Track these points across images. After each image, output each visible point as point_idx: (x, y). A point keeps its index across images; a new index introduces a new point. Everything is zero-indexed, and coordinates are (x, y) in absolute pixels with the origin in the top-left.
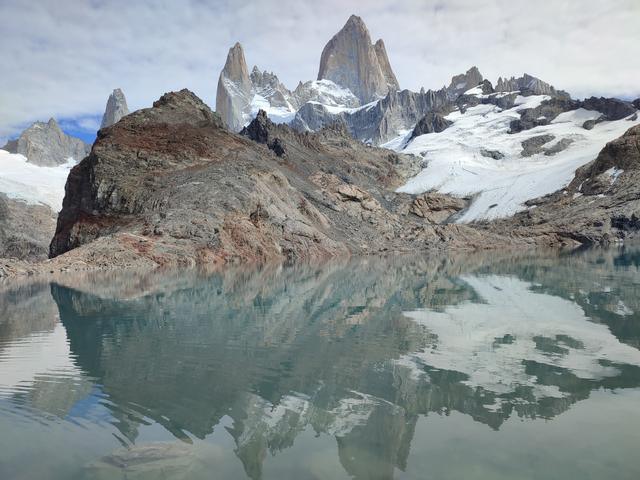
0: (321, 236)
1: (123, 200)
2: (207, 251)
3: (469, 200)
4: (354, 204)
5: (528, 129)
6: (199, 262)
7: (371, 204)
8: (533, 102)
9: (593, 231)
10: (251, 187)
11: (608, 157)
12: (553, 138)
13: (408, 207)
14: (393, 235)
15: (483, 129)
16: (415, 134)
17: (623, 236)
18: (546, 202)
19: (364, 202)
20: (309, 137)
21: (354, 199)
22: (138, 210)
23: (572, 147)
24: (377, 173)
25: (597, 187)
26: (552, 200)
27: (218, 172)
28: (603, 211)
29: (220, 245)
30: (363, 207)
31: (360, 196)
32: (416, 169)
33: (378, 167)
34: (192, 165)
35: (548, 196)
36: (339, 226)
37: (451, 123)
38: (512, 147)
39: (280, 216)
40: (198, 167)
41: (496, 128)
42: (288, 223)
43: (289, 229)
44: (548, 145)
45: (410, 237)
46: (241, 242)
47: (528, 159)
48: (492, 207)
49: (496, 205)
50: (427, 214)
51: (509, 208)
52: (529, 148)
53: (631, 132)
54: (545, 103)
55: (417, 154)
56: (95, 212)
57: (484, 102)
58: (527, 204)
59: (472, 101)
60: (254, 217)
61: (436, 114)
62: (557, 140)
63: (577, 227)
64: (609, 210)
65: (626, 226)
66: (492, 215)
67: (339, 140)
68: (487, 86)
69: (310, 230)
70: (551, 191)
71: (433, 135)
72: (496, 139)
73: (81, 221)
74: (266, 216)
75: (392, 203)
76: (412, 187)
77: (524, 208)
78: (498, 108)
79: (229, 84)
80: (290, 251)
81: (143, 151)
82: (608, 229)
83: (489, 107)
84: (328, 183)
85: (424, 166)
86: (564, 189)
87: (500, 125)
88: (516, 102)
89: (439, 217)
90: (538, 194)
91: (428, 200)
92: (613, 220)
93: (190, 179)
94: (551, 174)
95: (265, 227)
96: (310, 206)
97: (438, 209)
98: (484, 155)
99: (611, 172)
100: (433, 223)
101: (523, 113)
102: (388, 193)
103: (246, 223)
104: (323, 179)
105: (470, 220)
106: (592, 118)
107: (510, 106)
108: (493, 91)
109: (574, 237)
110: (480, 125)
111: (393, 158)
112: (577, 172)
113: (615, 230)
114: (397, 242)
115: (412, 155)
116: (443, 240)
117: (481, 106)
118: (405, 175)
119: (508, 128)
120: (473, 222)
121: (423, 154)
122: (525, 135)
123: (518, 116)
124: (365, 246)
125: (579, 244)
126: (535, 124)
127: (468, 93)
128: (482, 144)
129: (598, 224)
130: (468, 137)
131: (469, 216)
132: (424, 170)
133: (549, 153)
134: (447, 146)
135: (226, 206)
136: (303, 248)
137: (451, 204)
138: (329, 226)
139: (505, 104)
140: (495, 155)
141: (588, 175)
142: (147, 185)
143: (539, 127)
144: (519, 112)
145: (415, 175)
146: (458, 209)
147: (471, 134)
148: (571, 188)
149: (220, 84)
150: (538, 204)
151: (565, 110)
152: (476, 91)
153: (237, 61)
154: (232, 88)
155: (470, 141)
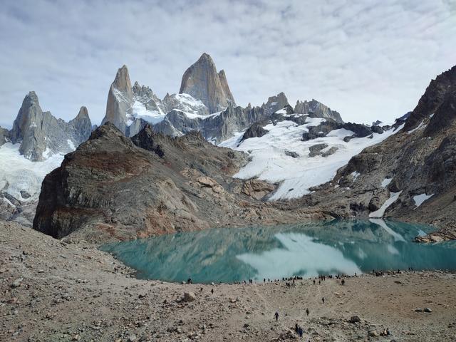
0: (195, 218)
1: (86, 199)
2: (141, 231)
3: (277, 185)
4: (208, 190)
5: (313, 139)
6: (138, 238)
7: (218, 189)
8: (316, 122)
9: (340, 211)
10: (157, 191)
11: (353, 165)
12: (327, 146)
13: (240, 189)
14: (233, 214)
15: (286, 137)
16: (245, 137)
17: (355, 215)
18: (320, 190)
19: (214, 188)
20: (178, 140)
21: (208, 186)
22: (96, 206)
23: (337, 153)
24: (221, 165)
25: (346, 183)
26: (324, 187)
27: (140, 183)
28: (347, 199)
29: (146, 227)
30: (214, 191)
31: (211, 184)
32: (245, 161)
33: (221, 160)
34: (123, 178)
35: (322, 185)
36: (203, 210)
37: (267, 131)
38: (304, 150)
39: (173, 207)
40: (127, 179)
41: (294, 137)
42: (178, 211)
43: (178, 215)
44: (324, 150)
45: (242, 216)
46: (155, 225)
47: (312, 158)
48: (290, 190)
49: (292, 189)
50: (252, 194)
51: (299, 192)
52: (314, 151)
53: (365, 151)
54: (323, 123)
55: (246, 152)
56: (67, 205)
57: (288, 119)
58: (310, 189)
59: (280, 118)
60: (160, 209)
61: (258, 125)
62: (330, 147)
63: (333, 208)
64: (349, 199)
65: (357, 209)
66: (291, 196)
67: (196, 142)
68: (290, 110)
69: (189, 215)
70: (323, 182)
71: (256, 139)
72: (294, 144)
73: (58, 210)
74: (165, 208)
75: (231, 185)
76: (242, 174)
77: (308, 192)
78: (295, 124)
79: (117, 92)
80: (179, 228)
81: (94, 170)
82: (348, 210)
83: (291, 122)
84: (192, 175)
85: (250, 160)
86: (330, 182)
87: (297, 135)
88: (306, 121)
89: (259, 196)
90: (316, 184)
91: (253, 184)
92: (351, 205)
93: (124, 187)
94: (321, 171)
95: (165, 214)
97: (258, 191)
98: (287, 155)
99: (354, 174)
100: (255, 199)
101: (310, 128)
102: (228, 178)
103: (157, 214)
104: (189, 173)
105: (277, 199)
106: (348, 135)
107: (303, 123)
108: (293, 112)
109: (331, 214)
110: (284, 134)
111: (231, 154)
112: (338, 171)
113: (351, 211)
114: (235, 218)
115: (243, 152)
116: (260, 218)
117: (286, 121)
118: (238, 165)
119: (301, 138)
120: (279, 200)
121: (250, 152)
122: (312, 143)
123: (307, 131)
124: (218, 222)
125: (334, 218)
126: (317, 136)
127: (278, 112)
128: (286, 147)
129: (343, 207)
130: (278, 142)
131: (276, 197)
132: (250, 162)
133: (324, 155)
134: (265, 147)
135: (146, 204)
136: (186, 226)
137: (267, 187)
138: (197, 210)
139: (300, 122)
140: (294, 155)
141: (343, 174)
142: (99, 190)
143: (319, 139)
144: (308, 128)
145: (244, 166)
146: (270, 191)
147: (280, 140)
148: (334, 182)
149: (111, 93)
150: (316, 190)
151: (334, 129)
152: (283, 112)
153: (123, 77)
154: (119, 95)
155: (278, 144)
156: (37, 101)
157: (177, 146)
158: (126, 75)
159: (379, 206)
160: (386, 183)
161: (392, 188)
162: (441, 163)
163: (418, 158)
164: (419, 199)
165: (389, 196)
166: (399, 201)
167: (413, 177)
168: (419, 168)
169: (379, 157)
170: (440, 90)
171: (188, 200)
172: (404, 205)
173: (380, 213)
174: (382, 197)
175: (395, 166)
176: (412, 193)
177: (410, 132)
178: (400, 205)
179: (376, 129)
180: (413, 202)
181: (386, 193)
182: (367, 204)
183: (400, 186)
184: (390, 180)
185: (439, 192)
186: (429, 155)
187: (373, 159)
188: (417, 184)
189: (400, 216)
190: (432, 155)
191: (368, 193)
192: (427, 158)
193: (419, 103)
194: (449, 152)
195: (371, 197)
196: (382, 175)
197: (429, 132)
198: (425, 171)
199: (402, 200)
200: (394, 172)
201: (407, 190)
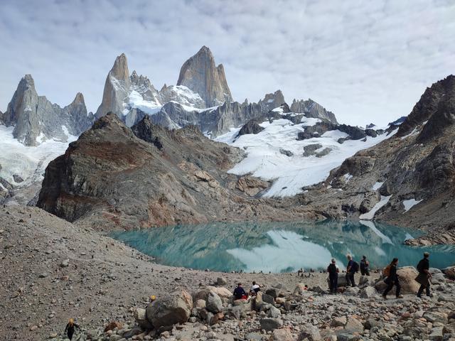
0: (194, 212)
1: (90, 188)
2: (143, 222)
3: (271, 183)
4: (204, 184)
5: (308, 138)
6: (141, 228)
7: (214, 183)
8: (312, 122)
9: (332, 212)
10: (158, 183)
11: (346, 167)
12: (321, 146)
13: (235, 184)
14: (229, 209)
15: (282, 135)
16: (241, 133)
17: (346, 216)
18: (313, 189)
19: (210, 182)
20: (175, 133)
21: (204, 180)
22: (100, 195)
23: (331, 154)
24: (216, 159)
25: (339, 184)
26: (316, 188)
27: (142, 175)
28: (339, 200)
29: (148, 218)
30: (210, 185)
31: (208, 178)
32: (241, 158)
33: (217, 155)
34: (126, 169)
35: (315, 185)
36: (200, 204)
37: (263, 129)
38: (298, 149)
39: (173, 200)
40: (129, 170)
41: (289, 136)
42: (178, 204)
43: (178, 208)
44: (319, 151)
45: (238, 211)
46: (157, 216)
47: (307, 158)
48: (284, 188)
49: (286, 188)
50: (246, 190)
51: (293, 191)
52: (309, 151)
53: (358, 154)
54: (318, 124)
55: (241, 148)
56: (71, 193)
57: (284, 117)
58: (303, 189)
59: (276, 116)
60: (161, 201)
61: (254, 122)
62: (324, 148)
63: (325, 208)
64: (342, 200)
65: (348, 210)
66: (284, 194)
67: (193, 135)
68: (286, 108)
69: (188, 208)
70: (316, 183)
71: (252, 135)
72: (289, 142)
73: (62, 197)
74: (166, 200)
75: (225, 181)
76: (237, 170)
77: (301, 191)
78: (291, 123)
79: (114, 81)
80: (179, 220)
81: (98, 159)
82: (340, 211)
83: (287, 121)
84: (189, 169)
85: (245, 156)
86: (323, 182)
87: (292, 134)
88: (302, 120)
89: (253, 192)
90: (309, 183)
91: (247, 181)
92: (342, 206)
93: (127, 178)
94: (315, 171)
95: (166, 206)
97: (252, 187)
98: (282, 153)
99: (347, 176)
100: (249, 195)
101: (306, 128)
102: (223, 173)
103: (158, 205)
104: (186, 166)
105: (271, 196)
106: (343, 137)
107: (299, 122)
108: (289, 111)
109: (323, 214)
110: (280, 132)
111: (226, 150)
112: (331, 172)
113: (343, 212)
114: (232, 214)
115: (238, 148)
116: (255, 214)
117: (282, 120)
118: (233, 161)
119: (297, 137)
120: (272, 197)
121: (245, 148)
122: (307, 142)
123: (303, 130)
124: (215, 217)
125: (326, 218)
126: (312, 136)
127: (274, 110)
128: (281, 145)
129: (335, 208)
130: (273, 139)
131: (270, 194)
132: (245, 159)
133: (319, 156)
134: (260, 144)
135: (148, 196)
136: (186, 219)
137: (261, 184)
138: (195, 204)
139: (296, 121)
140: (288, 154)
141: (336, 175)
142: (103, 180)
143: (314, 139)
144: (303, 127)
145: (239, 162)
146: (264, 188)
147: (275, 137)
148: (326, 182)
149: (108, 81)
150: (309, 189)
151: (329, 130)
152: (279, 110)
153: (122, 66)
154: (116, 84)
155: (275, 143)
156: (33, 85)
157: (175, 138)
158: (124, 64)
159: (369, 208)
160: (378, 186)
161: (383, 192)
162: (431, 170)
163: (410, 163)
164: (409, 204)
165: (380, 200)
166: (389, 204)
167: (404, 182)
168: (411, 174)
169: (372, 161)
170: (435, 98)
171: (187, 193)
172: (394, 209)
173: (370, 215)
174: (372, 200)
175: (387, 170)
176: (402, 198)
177: (403, 138)
178: (390, 208)
179: (370, 132)
180: (402, 206)
181: (377, 196)
182: (358, 206)
183: (391, 190)
184: (382, 183)
185: (428, 198)
186: (420, 161)
187: (366, 162)
188: (408, 189)
189: (389, 218)
190: (423, 162)
191: (359, 196)
192: (418, 165)
193: (414, 109)
194: (440, 160)
195: (362, 199)
196: (373, 178)
197: (421, 139)
198: (416, 177)
199: (392, 204)
200: (386, 176)
201: (398, 194)
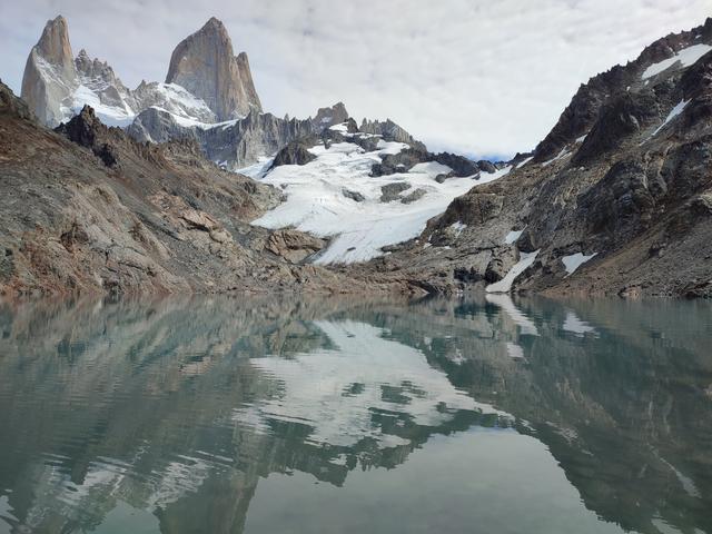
0: (157, 268)
3: (328, 241)
4: (201, 234)
5: (388, 174)
7: (222, 235)
8: (394, 148)
9: (437, 282)
10: (65, 200)
11: (455, 212)
12: (410, 186)
13: (263, 242)
14: (244, 272)
15: (346, 168)
16: (276, 163)
17: (463, 288)
18: (400, 250)
19: (213, 232)
20: (151, 149)
21: (201, 228)
23: (425, 198)
24: (230, 201)
25: (444, 239)
26: (405, 248)
27: (18, 176)
28: (447, 262)
29: (13, 271)
30: (212, 238)
31: (208, 224)
32: (275, 201)
33: (232, 194)
35: (402, 243)
36: (182, 258)
37: (313, 157)
38: (373, 191)
39: (104, 240)
41: (358, 169)
42: (115, 249)
43: (116, 256)
44: (405, 193)
45: (263, 276)
47: (386, 204)
48: (350, 250)
49: (353, 249)
50: (284, 252)
51: (365, 253)
52: (389, 193)
53: (475, 191)
54: (404, 151)
55: (277, 185)
57: (349, 140)
58: (383, 249)
59: (337, 137)
60: (66, 239)
61: (300, 145)
62: (413, 189)
63: (425, 276)
64: (453, 262)
65: (466, 278)
66: (350, 258)
67: (187, 157)
68: (352, 125)
69: (143, 260)
70: (405, 239)
71: (295, 167)
72: (357, 180)
74: (84, 238)
75: (246, 237)
76: (268, 221)
77: (380, 254)
78: (361, 149)
79: (43, 65)
80: (115, 284)
82: (451, 280)
83: (353, 146)
84: (171, 206)
85: (283, 199)
86: (416, 239)
87: (362, 166)
88: (378, 145)
89: (296, 256)
90: (393, 241)
91: (286, 237)
92: (455, 271)
94: (404, 222)
95: (81, 252)
96: (146, 231)
97: (295, 248)
98: (346, 196)
99: (456, 225)
100: (290, 262)
101: (385, 157)
102: (242, 224)
103: (54, 245)
104: (165, 201)
105: (328, 262)
106: (443, 173)
107: (373, 148)
108: (358, 131)
109: (422, 286)
110: (343, 164)
111: (250, 186)
112: (428, 222)
113: (457, 281)
114: (249, 281)
115: (271, 186)
116: (298, 281)
117: (345, 144)
118: (262, 207)
119: (369, 171)
120: (331, 264)
121: (283, 187)
122: (386, 180)
123: (380, 160)
124: (211, 284)
125: (427, 293)
126: (395, 171)
127: (334, 128)
128: (345, 184)
129: (443, 275)
130: (331, 174)
131: (328, 257)
132: (284, 203)
133: (405, 201)
134: (310, 181)
135: (26, 221)
136: (133, 282)
137: (310, 243)
138: (167, 257)
139: (368, 146)
140: (356, 197)
141: (438, 226)
143: (398, 175)
144: (381, 156)
145: (274, 208)
146: (316, 250)
147: (334, 171)
148: (422, 238)
149: (30, 63)
150: (393, 250)
151: (421, 162)
152: (341, 128)
153: (57, 38)
154: (48, 70)
155: (333, 179)
157: (150, 158)
158: (62, 35)
159: (502, 274)
160: (512, 237)
161: (524, 246)
162: (610, 202)
163: (565, 198)
164: (572, 262)
165: (518, 259)
166: (538, 265)
167: (560, 228)
168: (570, 213)
169: (498, 199)
170: (594, 100)
172: (547, 270)
173: (505, 284)
174: (506, 259)
175: (526, 211)
176: (560, 252)
177: (544, 164)
178: (540, 271)
179: (484, 166)
180: (562, 266)
181: (513, 253)
182: (482, 270)
183: (536, 242)
184: (520, 233)
185: (608, 249)
186: (584, 192)
187: (489, 203)
188: (568, 238)
189: (541, 287)
190: (592, 191)
191: (484, 254)
192: (581, 199)
193: (562, 118)
194: (626, 184)
195: (489, 260)
196: (506, 225)
197: (583, 158)
198: (580, 216)
199: (544, 263)
200: (526, 220)
201: (551, 247)
